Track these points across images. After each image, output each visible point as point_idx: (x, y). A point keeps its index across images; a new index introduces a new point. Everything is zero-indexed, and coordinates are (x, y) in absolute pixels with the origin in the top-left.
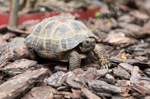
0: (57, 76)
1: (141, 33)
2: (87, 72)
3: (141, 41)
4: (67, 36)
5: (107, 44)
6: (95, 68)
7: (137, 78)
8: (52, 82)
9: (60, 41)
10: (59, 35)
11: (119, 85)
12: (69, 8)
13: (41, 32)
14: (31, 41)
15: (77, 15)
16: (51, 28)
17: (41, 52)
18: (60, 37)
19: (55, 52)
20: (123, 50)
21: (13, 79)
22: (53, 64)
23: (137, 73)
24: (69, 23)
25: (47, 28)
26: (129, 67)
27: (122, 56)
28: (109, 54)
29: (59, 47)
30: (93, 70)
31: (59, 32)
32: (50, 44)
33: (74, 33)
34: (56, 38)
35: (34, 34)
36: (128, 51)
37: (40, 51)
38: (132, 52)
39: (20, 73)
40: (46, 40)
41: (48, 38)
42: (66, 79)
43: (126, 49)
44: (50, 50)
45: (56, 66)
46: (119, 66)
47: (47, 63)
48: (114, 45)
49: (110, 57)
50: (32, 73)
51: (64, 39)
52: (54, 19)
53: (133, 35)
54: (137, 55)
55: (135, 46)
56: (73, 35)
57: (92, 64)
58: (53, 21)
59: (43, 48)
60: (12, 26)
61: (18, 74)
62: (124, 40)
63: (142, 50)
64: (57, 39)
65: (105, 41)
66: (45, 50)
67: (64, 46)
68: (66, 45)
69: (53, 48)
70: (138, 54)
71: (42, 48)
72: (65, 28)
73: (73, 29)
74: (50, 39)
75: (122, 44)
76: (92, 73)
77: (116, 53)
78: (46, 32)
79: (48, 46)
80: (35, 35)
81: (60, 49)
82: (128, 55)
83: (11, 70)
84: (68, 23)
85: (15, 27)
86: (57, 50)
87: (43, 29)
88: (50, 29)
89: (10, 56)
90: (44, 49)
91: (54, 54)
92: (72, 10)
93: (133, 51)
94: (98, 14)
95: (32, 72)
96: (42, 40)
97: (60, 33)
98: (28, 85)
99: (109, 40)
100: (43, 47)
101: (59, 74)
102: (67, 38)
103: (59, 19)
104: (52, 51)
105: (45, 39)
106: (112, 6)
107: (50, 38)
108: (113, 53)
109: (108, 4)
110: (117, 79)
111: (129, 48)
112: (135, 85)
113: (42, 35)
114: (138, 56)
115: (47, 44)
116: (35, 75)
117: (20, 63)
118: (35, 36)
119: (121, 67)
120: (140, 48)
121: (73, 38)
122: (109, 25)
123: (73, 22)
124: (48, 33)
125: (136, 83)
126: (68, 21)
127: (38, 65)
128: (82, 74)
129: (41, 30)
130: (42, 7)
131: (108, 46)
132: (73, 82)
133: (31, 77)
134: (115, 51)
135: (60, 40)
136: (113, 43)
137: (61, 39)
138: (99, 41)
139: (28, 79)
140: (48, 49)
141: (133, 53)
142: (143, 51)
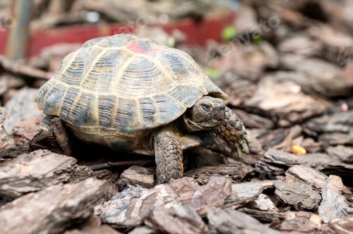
0: (127, 198)
1: (340, 84)
2: (206, 187)
3: (339, 105)
4: (154, 90)
5: (256, 111)
6: (227, 176)
7: (336, 207)
8: (117, 214)
9: (137, 102)
10: (135, 85)
11: (290, 228)
12: (158, 14)
13: (85, 75)
14: (59, 97)
15: (178, 35)
16: (112, 66)
17: (85, 129)
18: (136, 92)
19: (123, 131)
20: (297, 129)
21: (11, 207)
22: (117, 164)
23: (336, 194)
24: (158, 55)
25: (102, 67)
26: (316, 177)
27: (295, 144)
28: (262, 140)
29: (135, 118)
30: (222, 183)
31: (133, 79)
32: (111, 107)
33: (171, 82)
34: (126, 93)
35: (63, 81)
36: (308, 132)
37: (82, 126)
38: (318, 135)
39: (30, 192)
40: (100, 99)
41: (106, 94)
42: (151, 211)
43: (304, 125)
44: (109, 125)
45: (125, 171)
46: (289, 172)
47: (104, 162)
48: (273, 114)
49: (264, 147)
50: (63, 192)
51: (148, 96)
52: (117, 44)
53: (318, 88)
54: (332, 142)
55: (325, 118)
56: (171, 87)
57: (220, 167)
58: (114, 48)
59: (90, 118)
60: (16, 59)
61: (24, 194)
62: (298, 103)
63: (345, 129)
64: (130, 95)
65: (249, 103)
66: (98, 123)
67: (149, 115)
68: (153, 113)
69: (118, 119)
70: (333, 140)
71: (87, 119)
72: (150, 69)
73: (168, 70)
74: (110, 96)
75: (293, 112)
76: (220, 190)
77: (280, 136)
78: (98, 77)
79: (106, 112)
80: (68, 83)
81: (138, 123)
82: (310, 142)
83: (7, 183)
84: (155, 55)
85: (21, 61)
86: (130, 124)
87: (91, 69)
88: (109, 69)
89: (6, 143)
90: (94, 121)
91: (121, 134)
92: (164, 20)
93: (321, 133)
94: (229, 32)
95: (62, 189)
96: (87, 97)
97: (138, 79)
98: (51, 225)
99: (259, 102)
100: (91, 115)
101: (134, 193)
102: (154, 95)
103: (131, 43)
104: (115, 127)
105: (97, 94)
106: (264, 12)
107: (110, 91)
108: (270, 137)
109: (255, 7)
110: (286, 209)
111: (311, 124)
112: (333, 229)
113: (88, 85)
114: (335, 145)
115: (101, 108)
116: (72, 198)
117: (33, 162)
118: (68, 86)
119: (293, 177)
120: (338, 123)
121: (169, 96)
122: (258, 61)
123: (167, 53)
124: (105, 78)
125: (337, 223)
126: (155, 50)
127: (79, 168)
128: (195, 191)
129: (84, 71)
130: (92, 10)
131: (257, 118)
132: (171, 218)
133: (59, 203)
134: (276, 131)
135: (136, 99)
136: (271, 110)
137: (141, 97)
138: (236, 102)
139: (52, 208)
140: (105, 120)
141: (321, 137)
142: (347, 133)
